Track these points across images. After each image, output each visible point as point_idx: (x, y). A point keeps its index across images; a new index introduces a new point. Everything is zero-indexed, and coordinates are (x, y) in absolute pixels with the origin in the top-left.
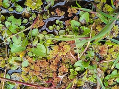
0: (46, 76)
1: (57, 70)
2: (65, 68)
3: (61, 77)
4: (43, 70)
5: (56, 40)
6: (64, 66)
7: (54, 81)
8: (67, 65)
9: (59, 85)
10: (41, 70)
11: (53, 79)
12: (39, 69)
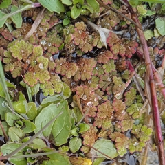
0: (117, 80)
1: (90, 55)
2: (75, 34)
3: (104, 34)
4: (105, 93)
5: (10, 88)
6: (72, 36)
7: (123, 53)
8: (66, 31)
9: (128, 35)
10: (106, 98)
11: (119, 56)
12: (105, 105)
